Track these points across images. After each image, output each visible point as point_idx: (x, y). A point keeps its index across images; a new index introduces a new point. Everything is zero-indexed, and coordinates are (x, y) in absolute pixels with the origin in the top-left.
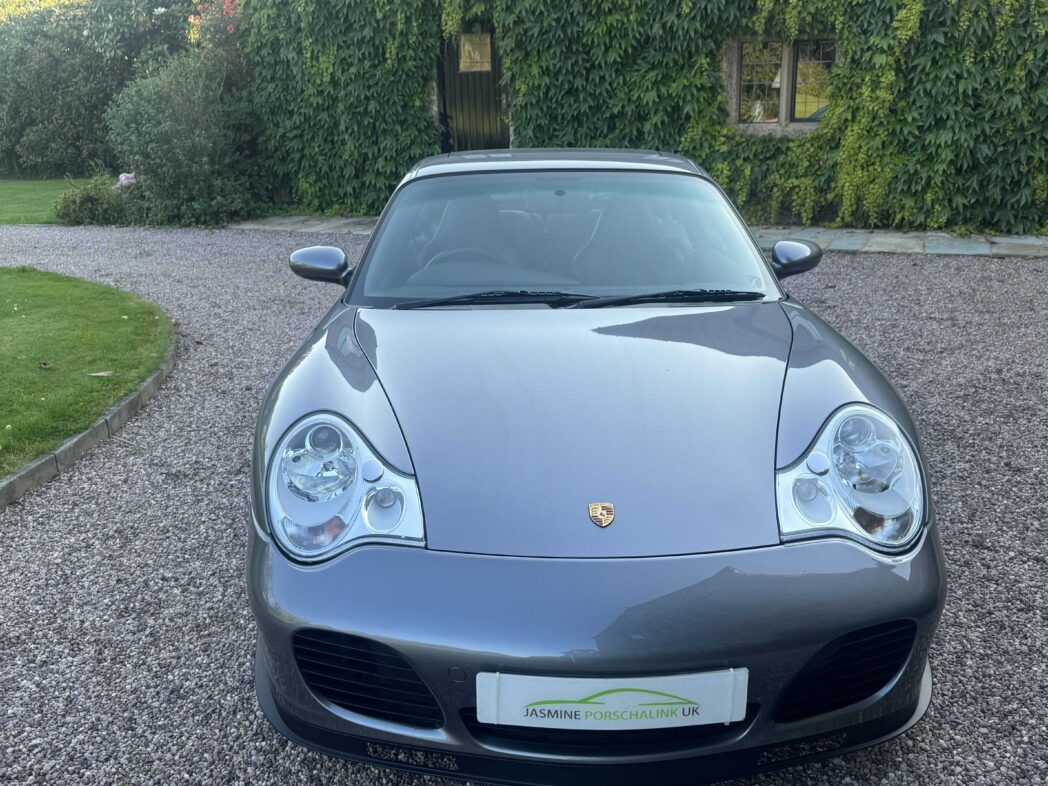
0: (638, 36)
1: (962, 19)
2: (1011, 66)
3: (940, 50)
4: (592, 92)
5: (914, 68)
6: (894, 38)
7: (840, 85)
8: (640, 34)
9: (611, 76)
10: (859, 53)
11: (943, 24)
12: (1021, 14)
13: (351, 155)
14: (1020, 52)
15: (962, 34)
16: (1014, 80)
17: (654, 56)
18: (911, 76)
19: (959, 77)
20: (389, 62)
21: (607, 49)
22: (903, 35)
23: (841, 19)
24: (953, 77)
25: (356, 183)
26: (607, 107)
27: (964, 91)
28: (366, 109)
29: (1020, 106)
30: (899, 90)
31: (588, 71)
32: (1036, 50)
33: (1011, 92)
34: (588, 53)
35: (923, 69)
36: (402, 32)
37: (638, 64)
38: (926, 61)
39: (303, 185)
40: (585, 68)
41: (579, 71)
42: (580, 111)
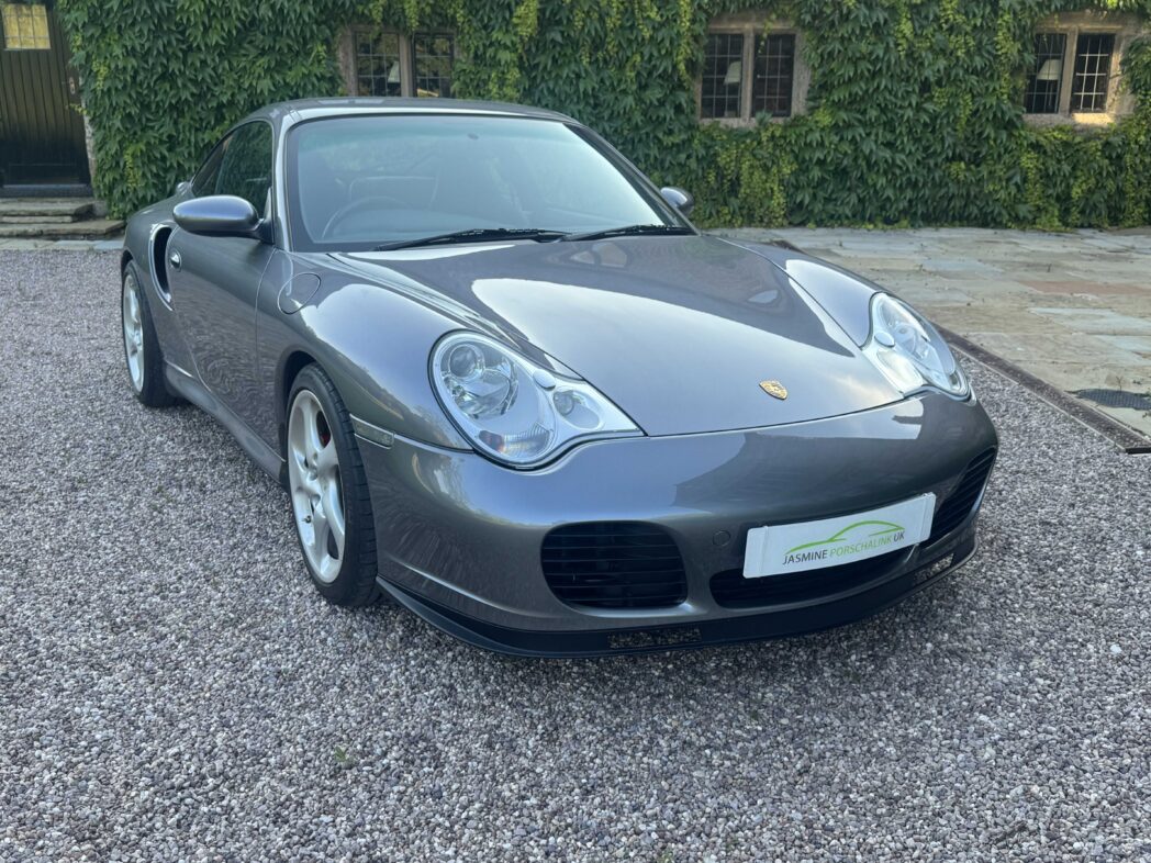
0: (242, 17)
1: (576, 19)
2: (621, 67)
3: (558, 49)
4: (193, 77)
5: (537, 65)
6: (516, 34)
7: (468, 81)
8: (245, 15)
9: (213, 60)
10: (481, 48)
11: (559, 23)
12: (627, 16)
14: (629, 54)
15: (577, 34)
16: (626, 81)
17: (263, 41)
18: (534, 74)
19: (578, 76)
21: (206, 30)
22: (525, 31)
23: (462, 12)
24: (573, 76)
26: (213, 95)
27: (585, 92)
29: (634, 106)
30: (524, 89)
31: (185, 53)
32: (642, 53)
33: (624, 92)
34: (183, 33)
35: (545, 68)
37: (245, 49)
38: (547, 60)
40: (181, 49)
41: (173, 53)
42: (180, 98)
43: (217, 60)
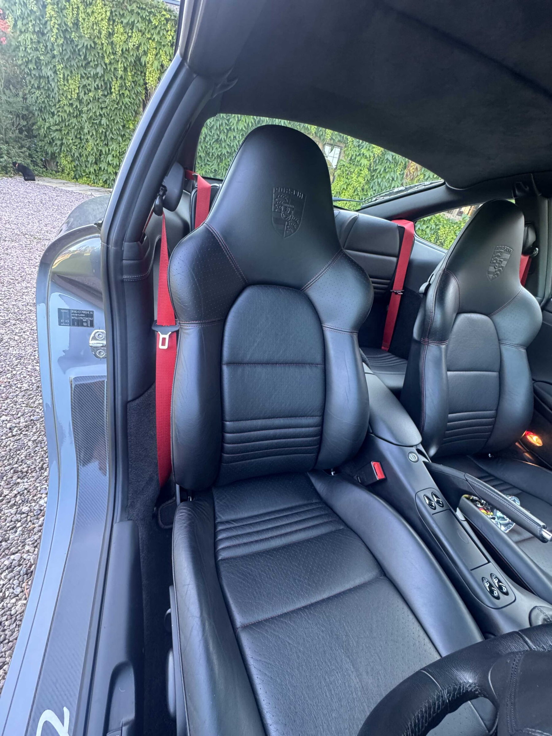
3: (388, 164)
5: (376, 170)
6: (372, 152)
7: (344, 171)
10: (354, 156)
13: (92, 149)
18: (373, 174)
20: (114, 94)
22: (377, 151)
24: (391, 178)
25: (95, 167)
28: (100, 122)
30: (368, 179)
36: (121, 77)
38: (382, 168)
39: (64, 162)
40: (226, 129)
41: (223, 130)
42: (222, 153)
43: (241, 137)
